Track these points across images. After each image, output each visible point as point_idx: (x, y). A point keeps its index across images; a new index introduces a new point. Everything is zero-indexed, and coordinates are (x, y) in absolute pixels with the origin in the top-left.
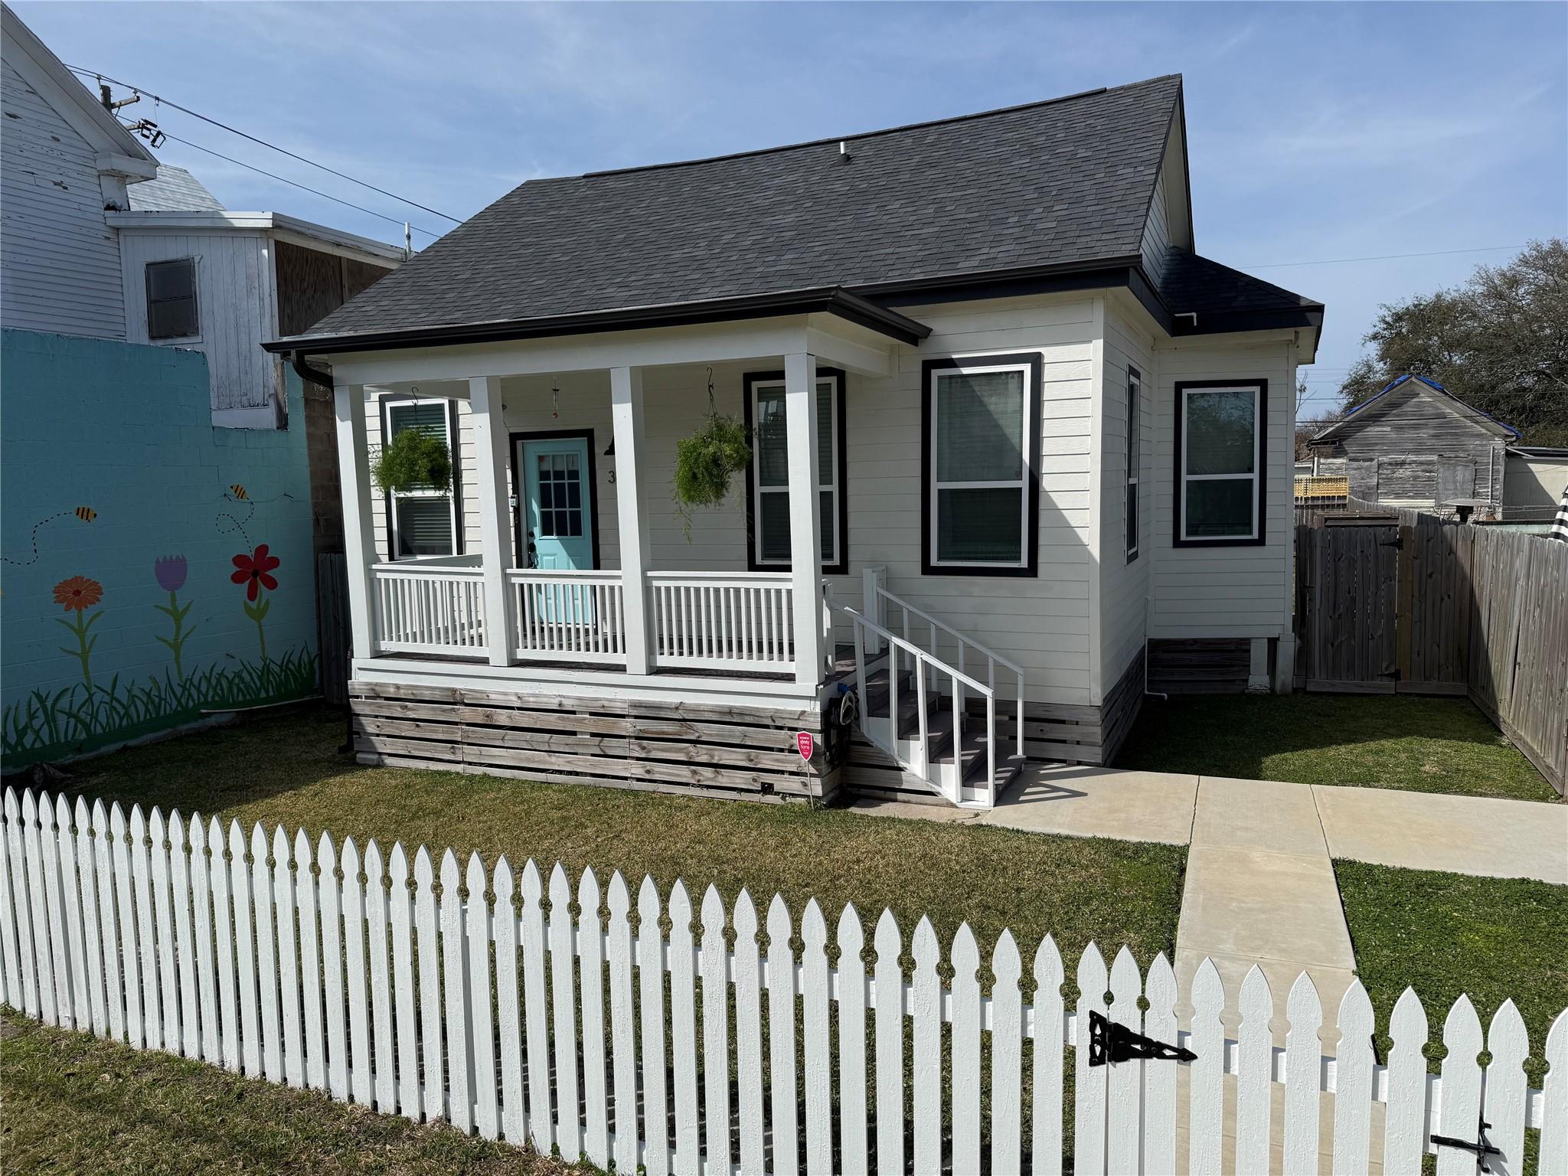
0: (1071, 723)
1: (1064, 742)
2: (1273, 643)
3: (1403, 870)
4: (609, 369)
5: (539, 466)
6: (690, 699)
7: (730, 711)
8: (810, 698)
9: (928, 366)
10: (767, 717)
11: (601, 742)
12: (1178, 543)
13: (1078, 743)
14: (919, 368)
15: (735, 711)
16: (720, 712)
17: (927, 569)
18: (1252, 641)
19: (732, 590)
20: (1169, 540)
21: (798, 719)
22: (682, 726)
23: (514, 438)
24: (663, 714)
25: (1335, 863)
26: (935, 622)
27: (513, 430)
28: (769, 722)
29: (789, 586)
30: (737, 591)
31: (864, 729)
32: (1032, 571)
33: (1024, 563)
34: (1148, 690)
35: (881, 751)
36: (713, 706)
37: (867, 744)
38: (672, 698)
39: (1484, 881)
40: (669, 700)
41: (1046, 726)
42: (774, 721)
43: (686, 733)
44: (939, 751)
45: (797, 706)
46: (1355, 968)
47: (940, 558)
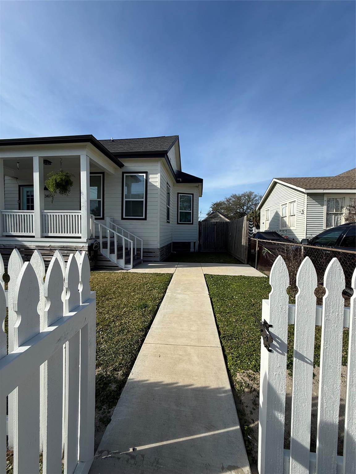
0: (153, 252)
1: (152, 257)
2: (195, 243)
3: (218, 275)
4: (33, 157)
5: (27, 194)
6: (53, 244)
7: (64, 247)
8: (85, 242)
9: (123, 173)
10: (73, 248)
11: (27, 257)
12: (178, 223)
13: (155, 257)
14: (121, 173)
15: (65, 247)
16: (61, 247)
17: (123, 219)
18: (191, 243)
19: (65, 215)
20: (176, 223)
21: (82, 248)
22: (50, 251)
23: (20, 186)
24: (45, 248)
25: (204, 275)
26: (123, 229)
27: (19, 184)
28: (74, 249)
29: (81, 214)
30: (67, 215)
31: (101, 252)
32: (145, 219)
33: (144, 217)
34: (172, 251)
35: (105, 257)
36: (60, 246)
37: (102, 255)
38: (48, 244)
39: (234, 276)
40: (47, 245)
41: (148, 253)
42: (75, 249)
43: (51, 253)
44: (120, 257)
45: (82, 245)
46: (208, 293)
47: (125, 216)
